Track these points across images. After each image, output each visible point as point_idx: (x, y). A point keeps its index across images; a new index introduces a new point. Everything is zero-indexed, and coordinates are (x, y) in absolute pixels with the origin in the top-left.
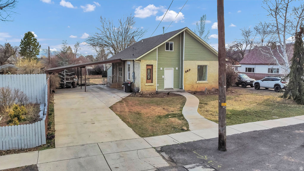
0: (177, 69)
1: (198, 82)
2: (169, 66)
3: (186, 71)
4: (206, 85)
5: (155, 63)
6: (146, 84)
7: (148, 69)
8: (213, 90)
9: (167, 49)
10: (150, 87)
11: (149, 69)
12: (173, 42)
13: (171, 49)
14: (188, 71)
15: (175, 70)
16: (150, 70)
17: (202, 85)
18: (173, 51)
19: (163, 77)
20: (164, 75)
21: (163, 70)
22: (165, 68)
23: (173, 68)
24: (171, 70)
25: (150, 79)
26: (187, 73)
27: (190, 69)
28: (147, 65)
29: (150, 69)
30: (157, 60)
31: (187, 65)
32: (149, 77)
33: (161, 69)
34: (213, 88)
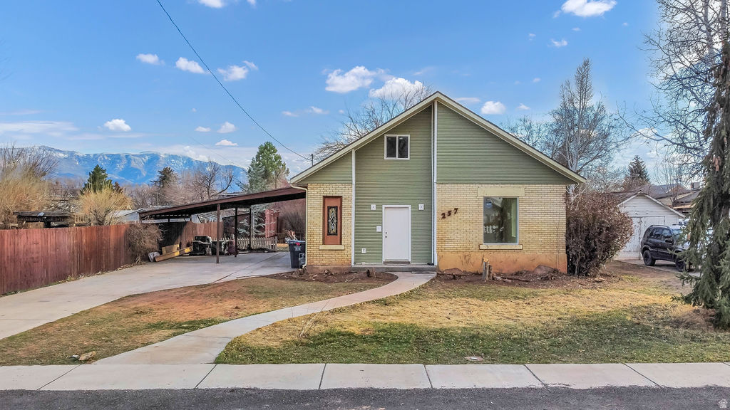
0: (421, 207)
1: (484, 246)
2: (397, 199)
3: (444, 214)
4: (514, 256)
5: (349, 193)
6: (322, 247)
7: (330, 208)
8: (539, 272)
9: (391, 154)
10: (335, 255)
11: (334, 207)
12: (409, 136)
13: (403, 154)
14: (450, 213)
15: (415, 213)
16: (337, 211)
17: (501, 256)
18: (408, 159)
19: (379, 229)
20: (381, 224)
21: (379, 211)
22: (384, 206)
23: (410, 206)
24: (406, 210)
25: (336, 234)
26: (448, 219)
27: (456, 209)
28: (325, 197)
29: (336, 208)
30: (354, 182)
31: (443, 196)
32: (333, 229)
33: (373, 207)
34: (539, 267)
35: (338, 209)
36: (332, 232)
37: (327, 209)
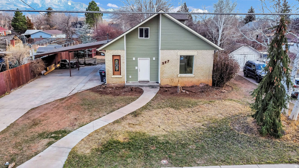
0: (154, 59)
1: (180, 75)
2: (144, 56)
3: (163, 63)
4: (191, 79)
5: (123, 54)
6: (113, 76)
7: (115, 60)
8: (201, 86)
9: (141, 36)
10: (118, 80)
11: (117, 60)
12: (149, 28)
13: (147, 36)
14: (166, 62)
15: (151, 61)
16: (118, 61)
17: (186, 80)
18: (149, 38)
19: (136, 68)
20: (137, 66)
21: (136, 60)
22: (138, 58)
23: (149, 58)
24: (148, 60)
25: (118, 70)
26: (165, 65)
27: (168, 61)
28: (113, 56)
29: (118, 60)
30: (125, 49)
31: (163, 55)
32: (117, 69)
33: (134, 59)
34: (201, 84)
35: (119, 61)
36: (117, 70)
37: (114, 61)
